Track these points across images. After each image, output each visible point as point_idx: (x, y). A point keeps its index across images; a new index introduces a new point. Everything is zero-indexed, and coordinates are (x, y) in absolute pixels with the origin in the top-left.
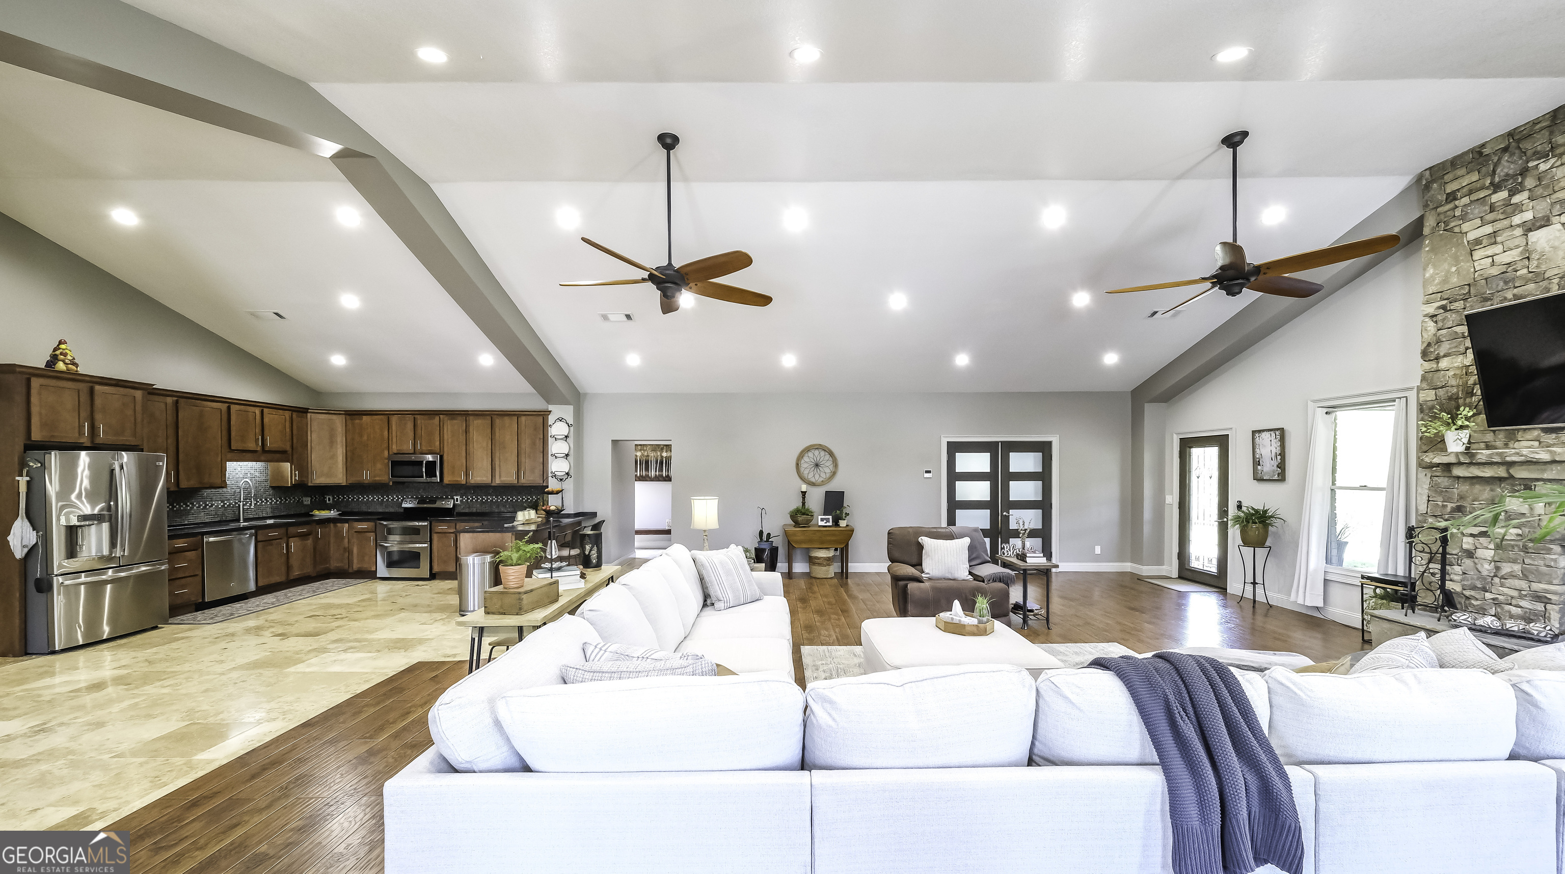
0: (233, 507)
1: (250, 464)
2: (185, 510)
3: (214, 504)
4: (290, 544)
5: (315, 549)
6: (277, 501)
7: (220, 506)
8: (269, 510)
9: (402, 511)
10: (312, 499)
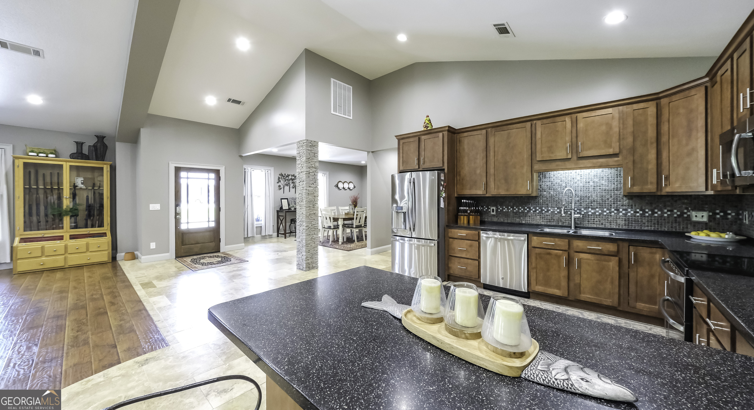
1: (599, 171)
2: (523, 212)
3: (550, 210)
7: (556, 212)
10: (705, 214)
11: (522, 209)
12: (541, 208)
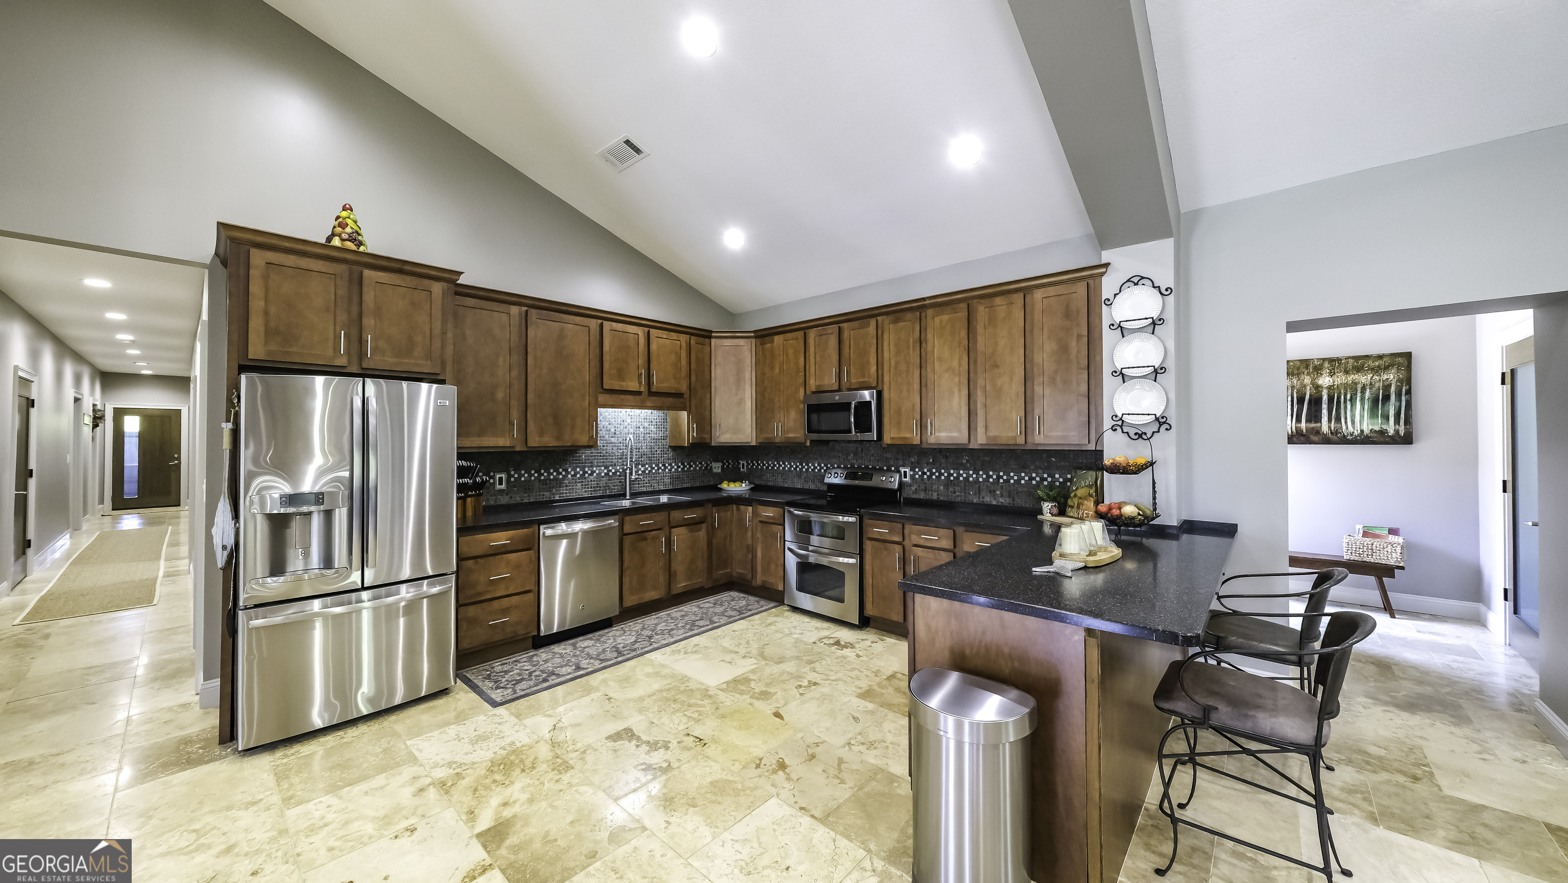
0: (620, 476)
2: (556, 479)
3: (595, 472)
4: (672, 539)
5: (710, 544)
6: (679, 467)
7: (603, 474)
8: (667, 480)
9: (825, 488)
10: (720, 464)
11: (555, 474)
12: (583, 469)
